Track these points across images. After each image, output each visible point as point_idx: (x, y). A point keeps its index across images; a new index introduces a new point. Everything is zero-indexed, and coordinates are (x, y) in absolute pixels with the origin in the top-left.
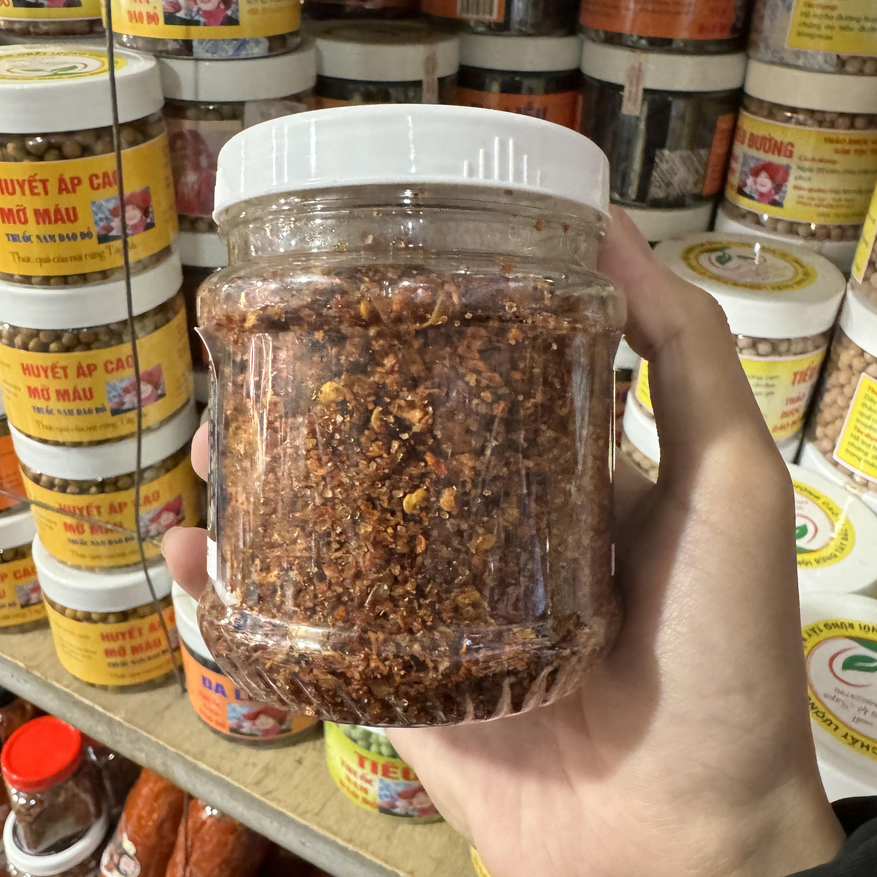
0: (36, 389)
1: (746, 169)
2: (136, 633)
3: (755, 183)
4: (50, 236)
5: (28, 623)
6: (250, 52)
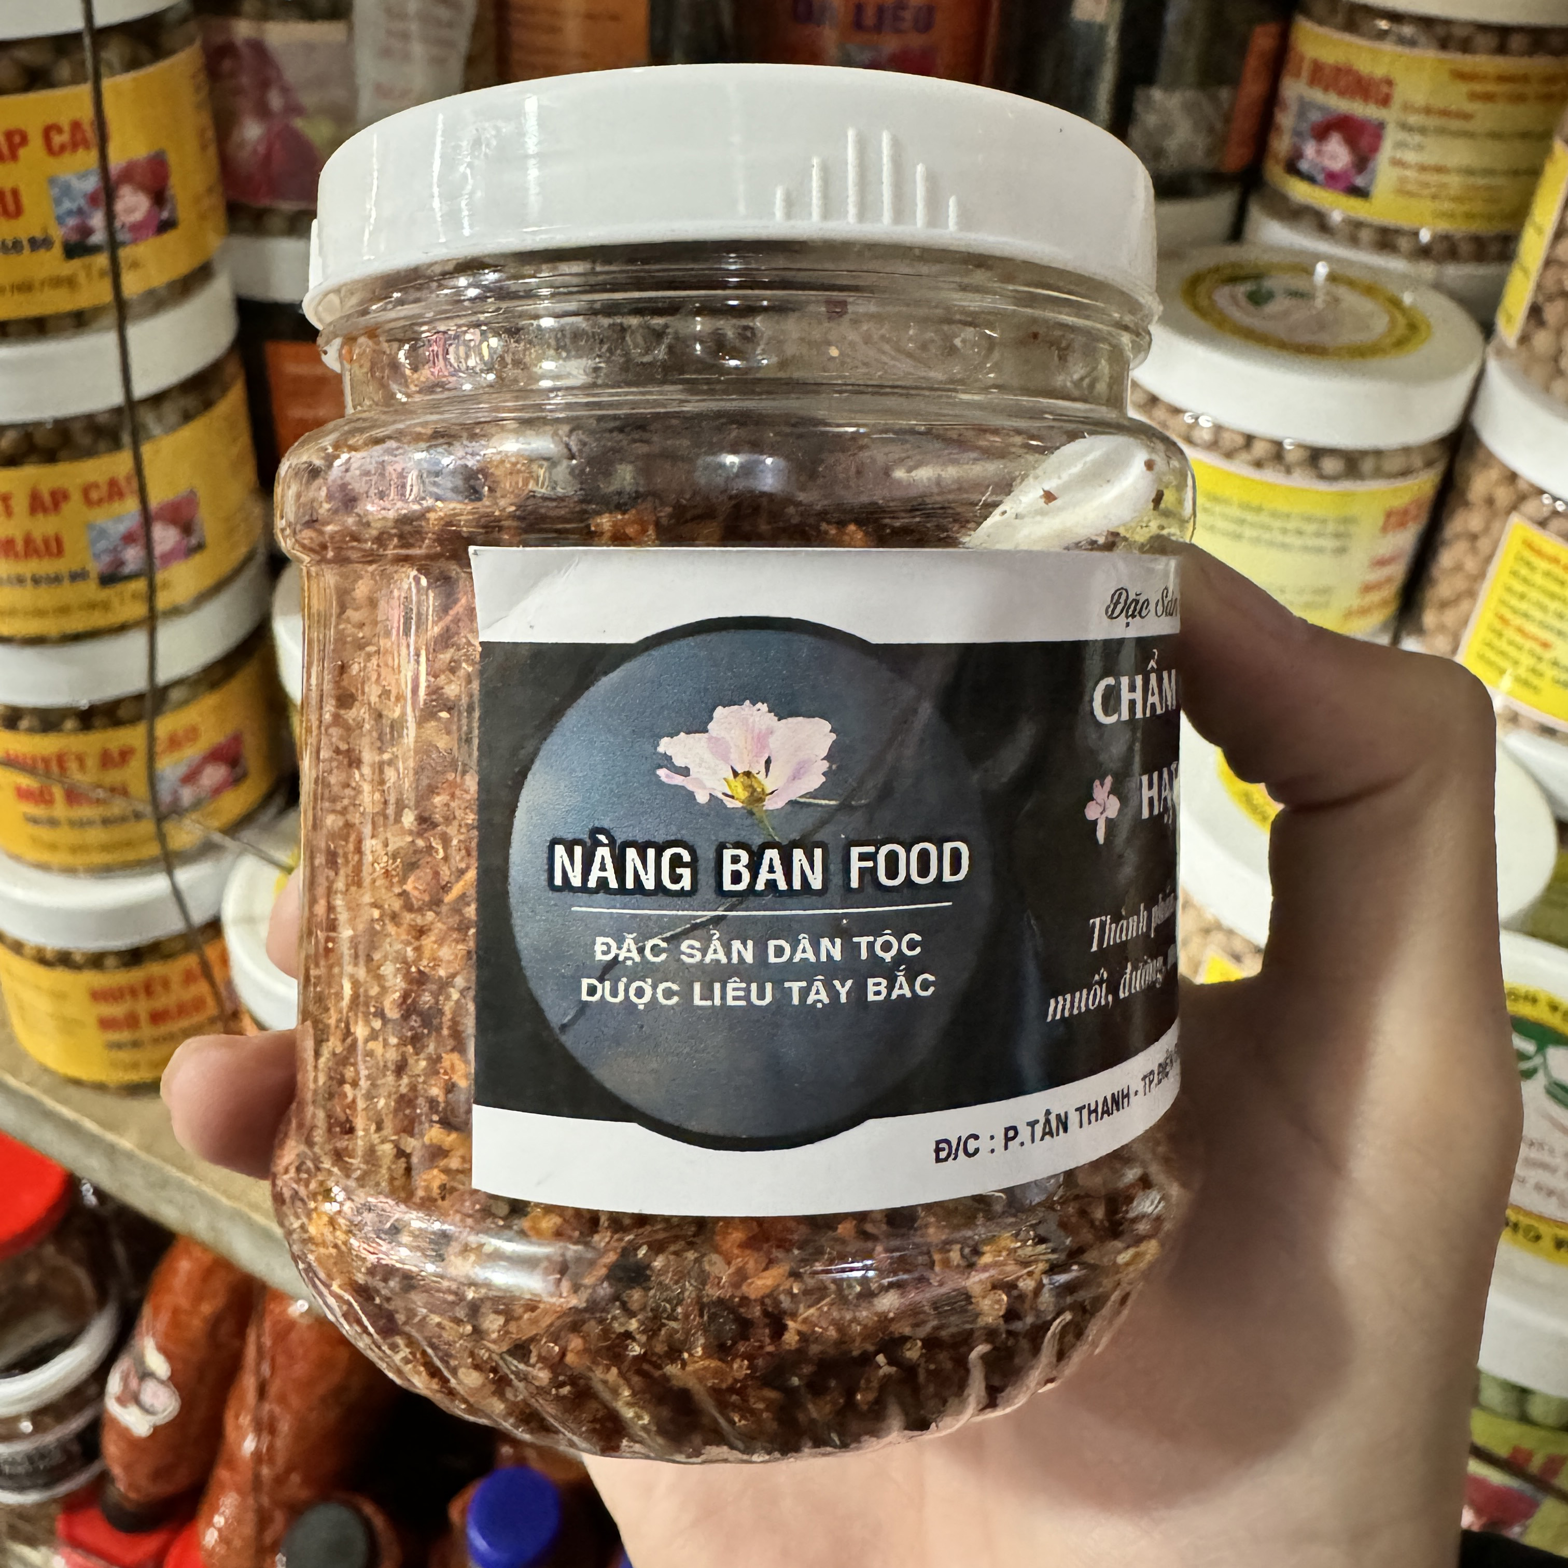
1: (1305, 127)
2: (159, 988)
3: (1319, 152)
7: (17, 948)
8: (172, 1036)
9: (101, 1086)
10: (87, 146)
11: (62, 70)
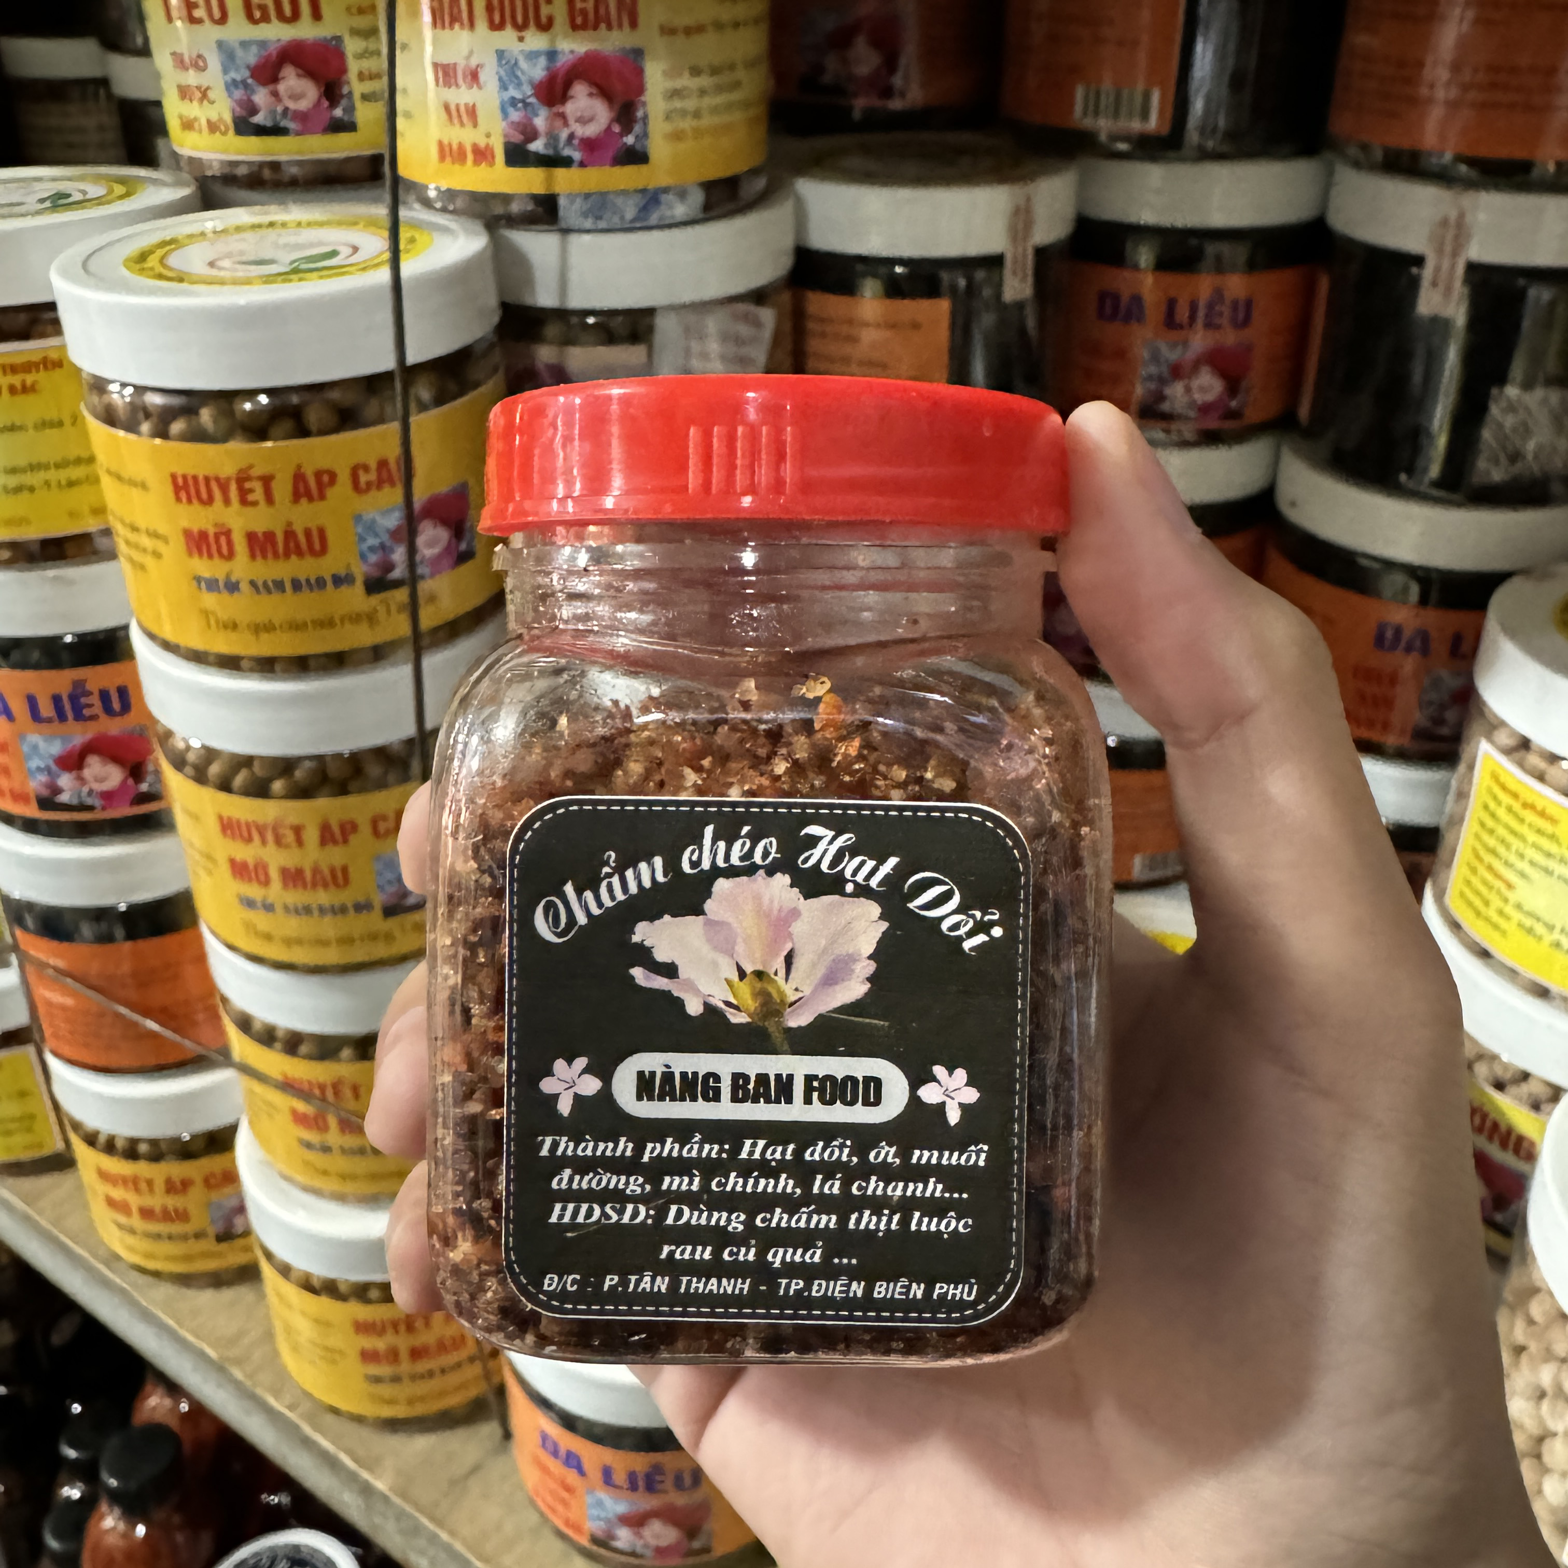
0: (244, 865)
2: (419, 1323)
4: (274, 582)
5: (227, 1270)
6: (668, 213)
7: (285, 1270)
8: (430, 1374)
9: (359, 1419)
10: (392, 484)
11: (372, 408)
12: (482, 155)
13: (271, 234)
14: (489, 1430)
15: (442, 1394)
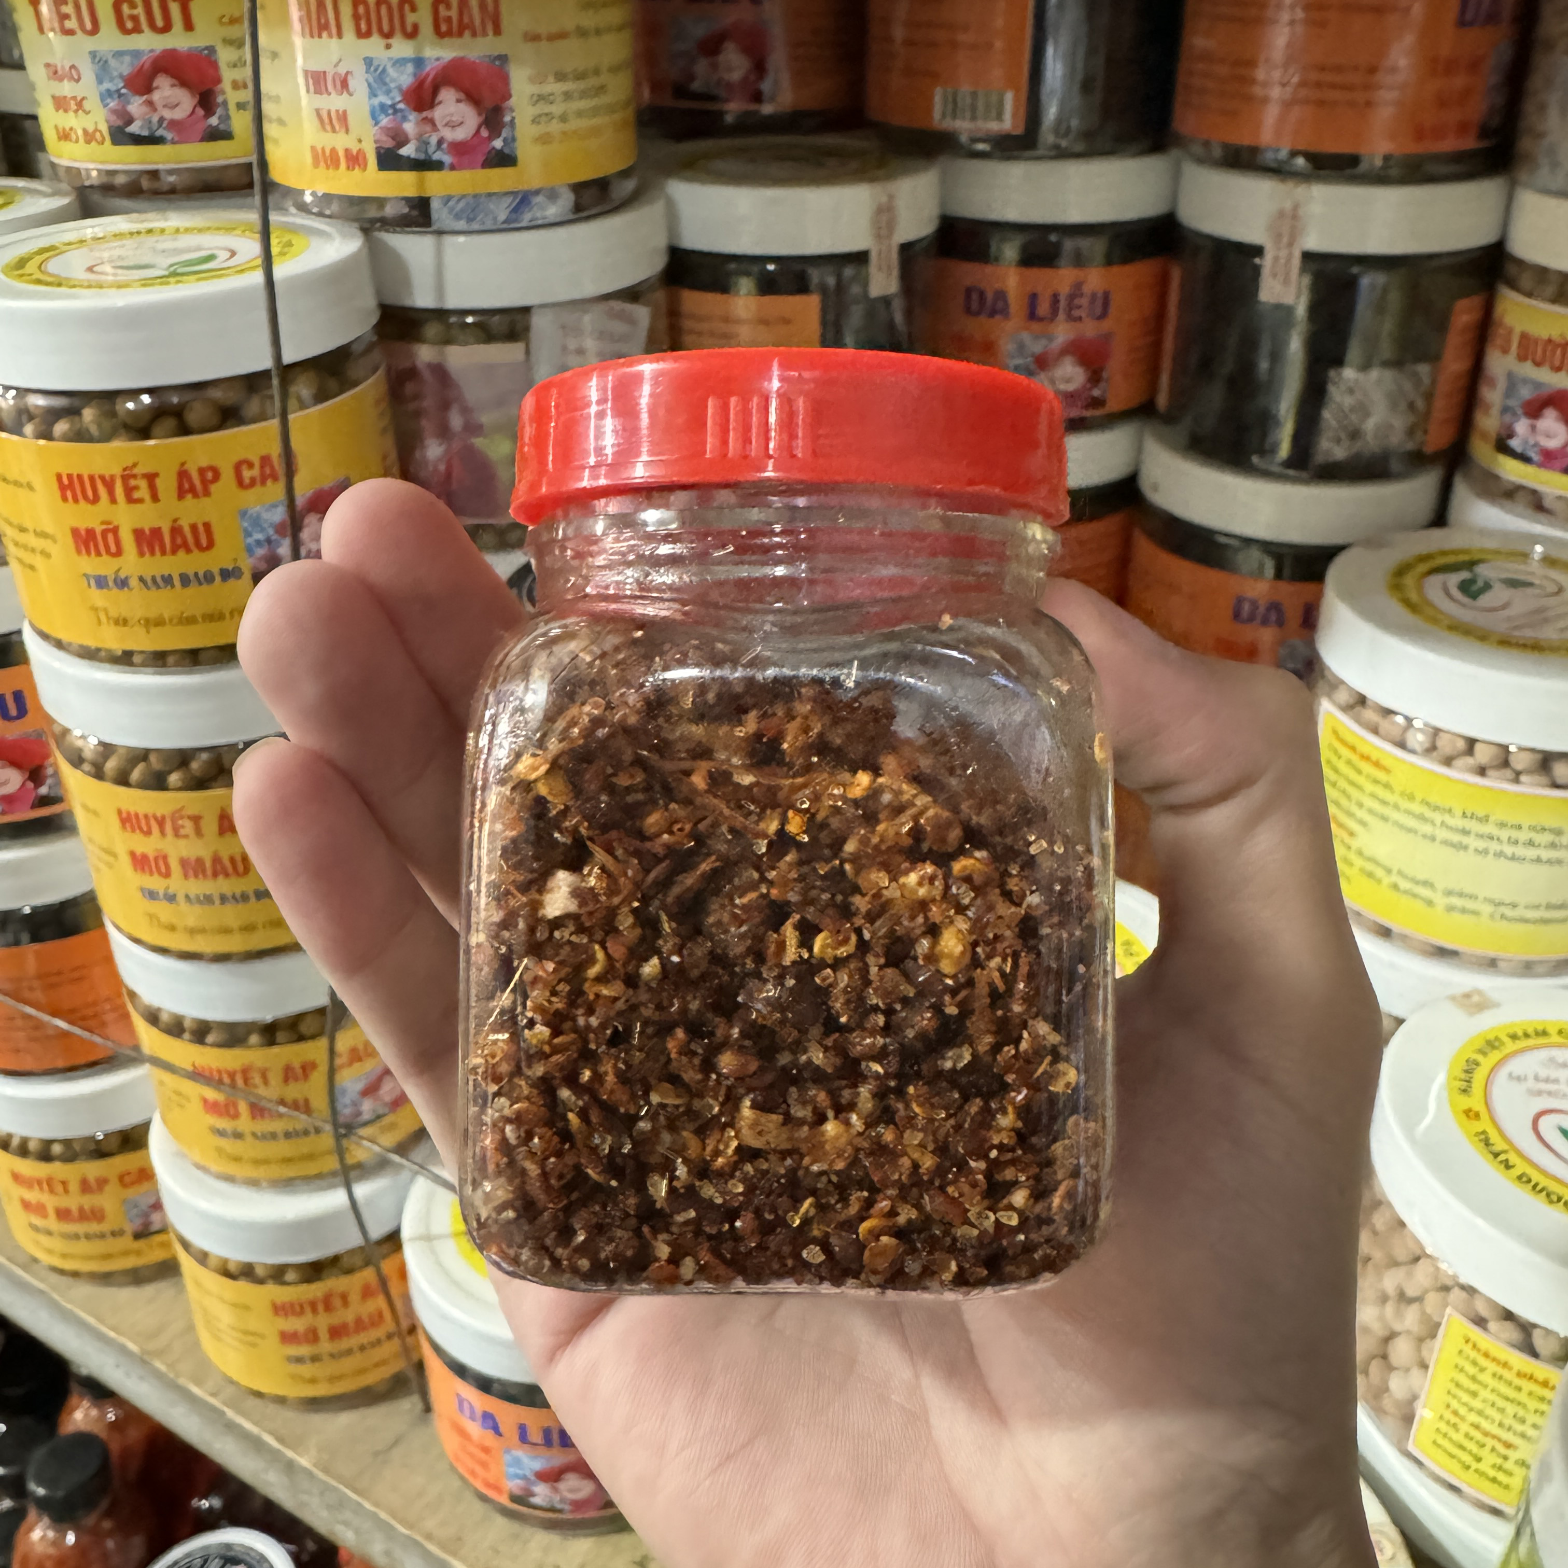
0: (145, 857)
2: (337, 1302)
4: (163, 577)
5: (147, 1267)
6: (539, 215)
7: (202, 1258)
8: (349, 1352)
9: (281, 1400)
10: (275, 478)
11: (253, 406)
12: (355, 160)
13: (150, 240)
14: (409, 1404)
15: (362, 1371)
